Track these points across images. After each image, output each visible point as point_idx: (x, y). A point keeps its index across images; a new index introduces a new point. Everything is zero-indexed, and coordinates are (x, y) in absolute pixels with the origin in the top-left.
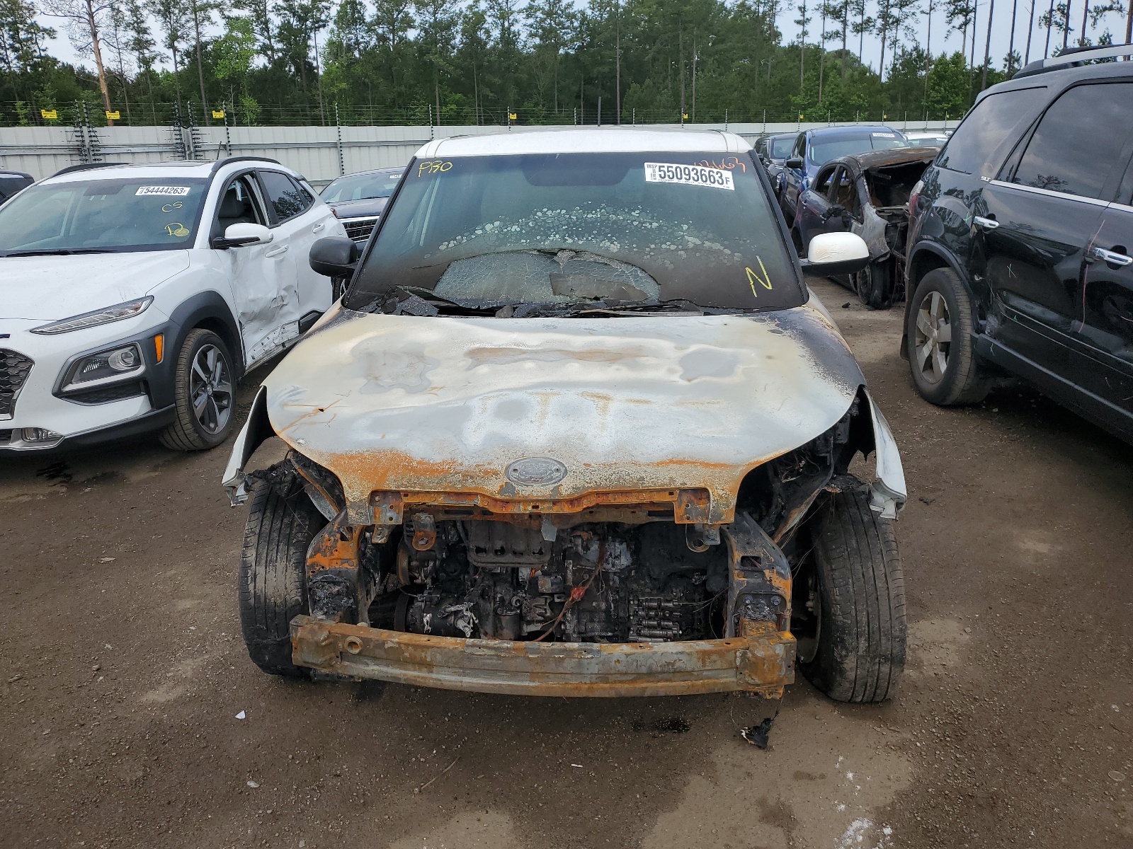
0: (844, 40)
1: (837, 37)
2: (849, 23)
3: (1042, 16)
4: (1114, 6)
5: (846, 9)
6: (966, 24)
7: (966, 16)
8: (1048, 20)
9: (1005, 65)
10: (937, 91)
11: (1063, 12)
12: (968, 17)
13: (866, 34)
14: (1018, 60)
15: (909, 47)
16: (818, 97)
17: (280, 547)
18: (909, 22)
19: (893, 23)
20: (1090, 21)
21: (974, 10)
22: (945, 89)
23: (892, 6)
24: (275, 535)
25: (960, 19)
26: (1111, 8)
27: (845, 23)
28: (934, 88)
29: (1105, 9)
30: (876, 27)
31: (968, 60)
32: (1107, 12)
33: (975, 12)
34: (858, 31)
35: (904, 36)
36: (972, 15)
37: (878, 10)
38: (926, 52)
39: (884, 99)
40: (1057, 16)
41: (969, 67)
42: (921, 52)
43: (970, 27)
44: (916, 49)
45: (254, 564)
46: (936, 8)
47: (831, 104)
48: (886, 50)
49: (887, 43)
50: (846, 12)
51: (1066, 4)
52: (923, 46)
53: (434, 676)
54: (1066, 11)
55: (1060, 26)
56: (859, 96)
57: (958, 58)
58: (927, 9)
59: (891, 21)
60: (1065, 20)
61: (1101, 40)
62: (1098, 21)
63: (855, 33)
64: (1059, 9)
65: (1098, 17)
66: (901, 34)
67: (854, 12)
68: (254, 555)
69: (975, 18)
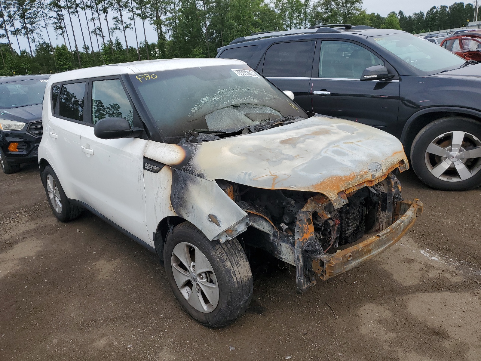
0: (8, 38)
1: (4, 37)
2: (8, 30)
3: (92, 31)
4: (117, 28)
5: (5, 24)
6: (63, 33)
7: (62, 29)
8: (95, 33)
9: (84, 50)
10: (61, 61)
11: (99, 30)
12: (63, 30)
13: (18, 36)
14: (88, 48)
15: (42, 42)
16: (3, 65)
17: (237, 255)
18: (37, 31)
19: (30, 31)
20: (111, 33)
21: (65, 27)
22: (64, 60)
23: (27, 24)
24: (232, 250)
25: (60, 31)
26: (116, 29)
27: (6, 30)
28: (59, 59)
29: (114, 29)
30: (22, 33)
31: (69, 48)
32: (115, 30)
33: (65, 28)
34: (14, 34)
35: (37, 37)
36: (64, 29)
37: (21, 25)
38: (49, 44)
39: (37, 64)
40: (98, 31)
41: (70, 51)
42: (47, 44)
43: (65, 34)
44: (44, 43)
45: (232, 267)
46: (48, 26)
47: (11, 67)
48: (31, 43)
49: (30, 40)
50: (5, 25)
51: (100, 26)
52: (47, 41)
53: (371, 254)
54: (100, 29)
55: (100, 35)
56: (24, 64)
57: (64, 47)
58: (44, 26)
59: (28, 30)
60: (101, 33)
61: (116, 40)
62: (113, 33)
63: (13, 35)
64: (98, 29)
65: (113, 32)
66: (35, 36)
67: (9, 26)
68: (230, 264)
69: (66, 30)
